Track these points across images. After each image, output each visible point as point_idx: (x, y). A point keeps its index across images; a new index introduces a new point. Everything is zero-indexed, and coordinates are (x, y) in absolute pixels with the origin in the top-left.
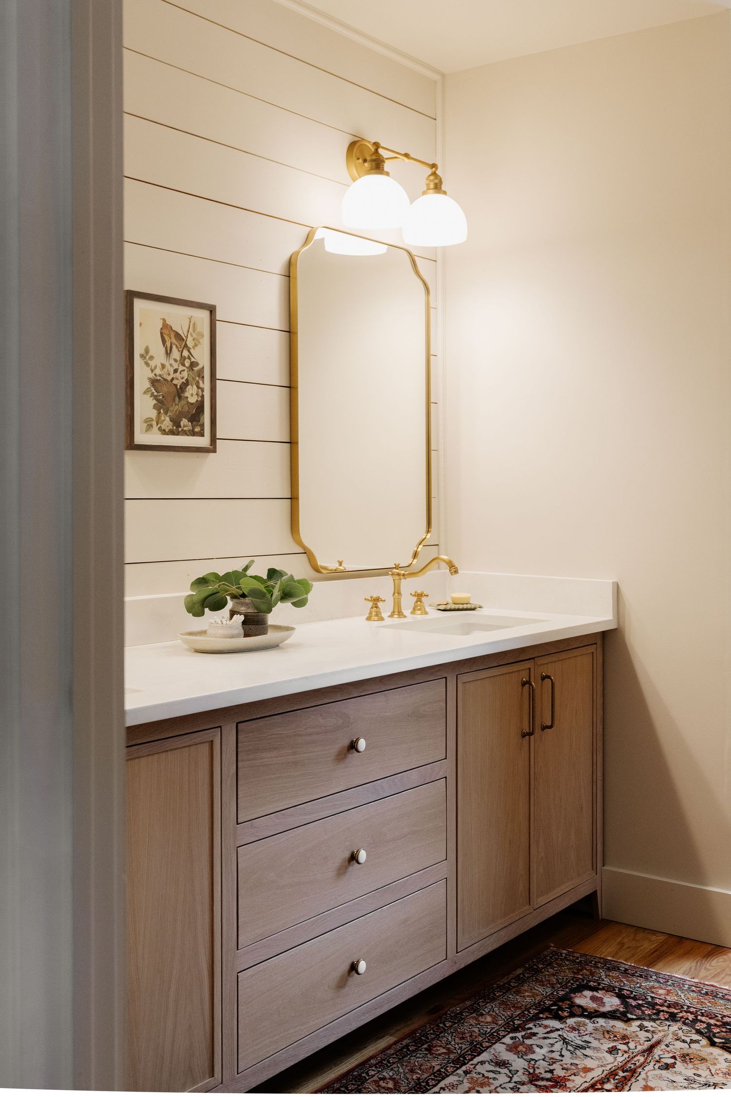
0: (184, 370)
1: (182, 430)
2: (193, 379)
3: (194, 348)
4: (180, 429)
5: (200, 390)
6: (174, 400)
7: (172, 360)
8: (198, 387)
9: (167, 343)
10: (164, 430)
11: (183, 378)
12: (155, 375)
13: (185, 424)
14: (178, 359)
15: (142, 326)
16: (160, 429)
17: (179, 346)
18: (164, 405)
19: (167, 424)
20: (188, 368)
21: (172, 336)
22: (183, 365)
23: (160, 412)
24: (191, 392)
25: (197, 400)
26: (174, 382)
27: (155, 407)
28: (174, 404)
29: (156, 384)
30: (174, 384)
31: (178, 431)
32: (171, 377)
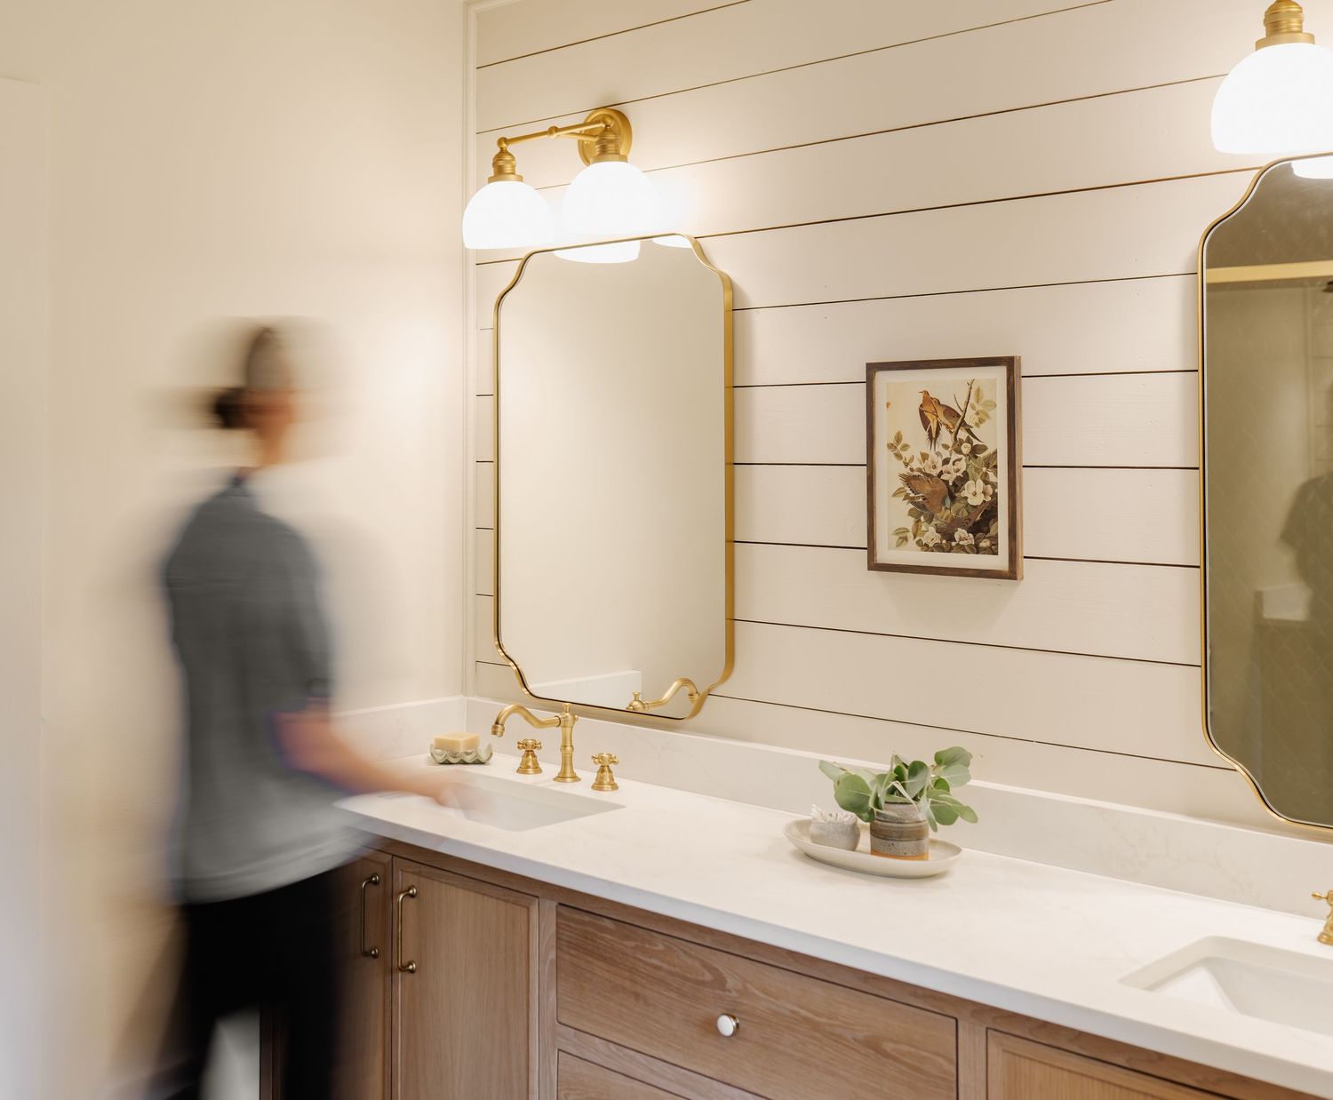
0: (959, 460)
1: (958, 544)
2: (976, 469)
3: (977, 425)
4: (954, 544)
5: (989, 486)
6: (943, 503)
7: (941, 446)
8: (986, 482)
9: (931, 424)
10: (926, 545)
11: (958, 471)
12: (912, 470)
13: (963, 536)
14: (950, 444)
15: (890, 408)
16: (919, 543)
17: (951, 426)
18: (926, 510)
19: (932, 537)
20: (968, 455)
21: (940, 413)
22: (959, 452)
23: (920, 520)
24: (972, 489)
25: (984, 501)
26: (944, 477)
27: (911, 513)
28: (943, 508)
29: (912, 482)
30: (943, 480)
31: (950, 544)
32: (938, 471)
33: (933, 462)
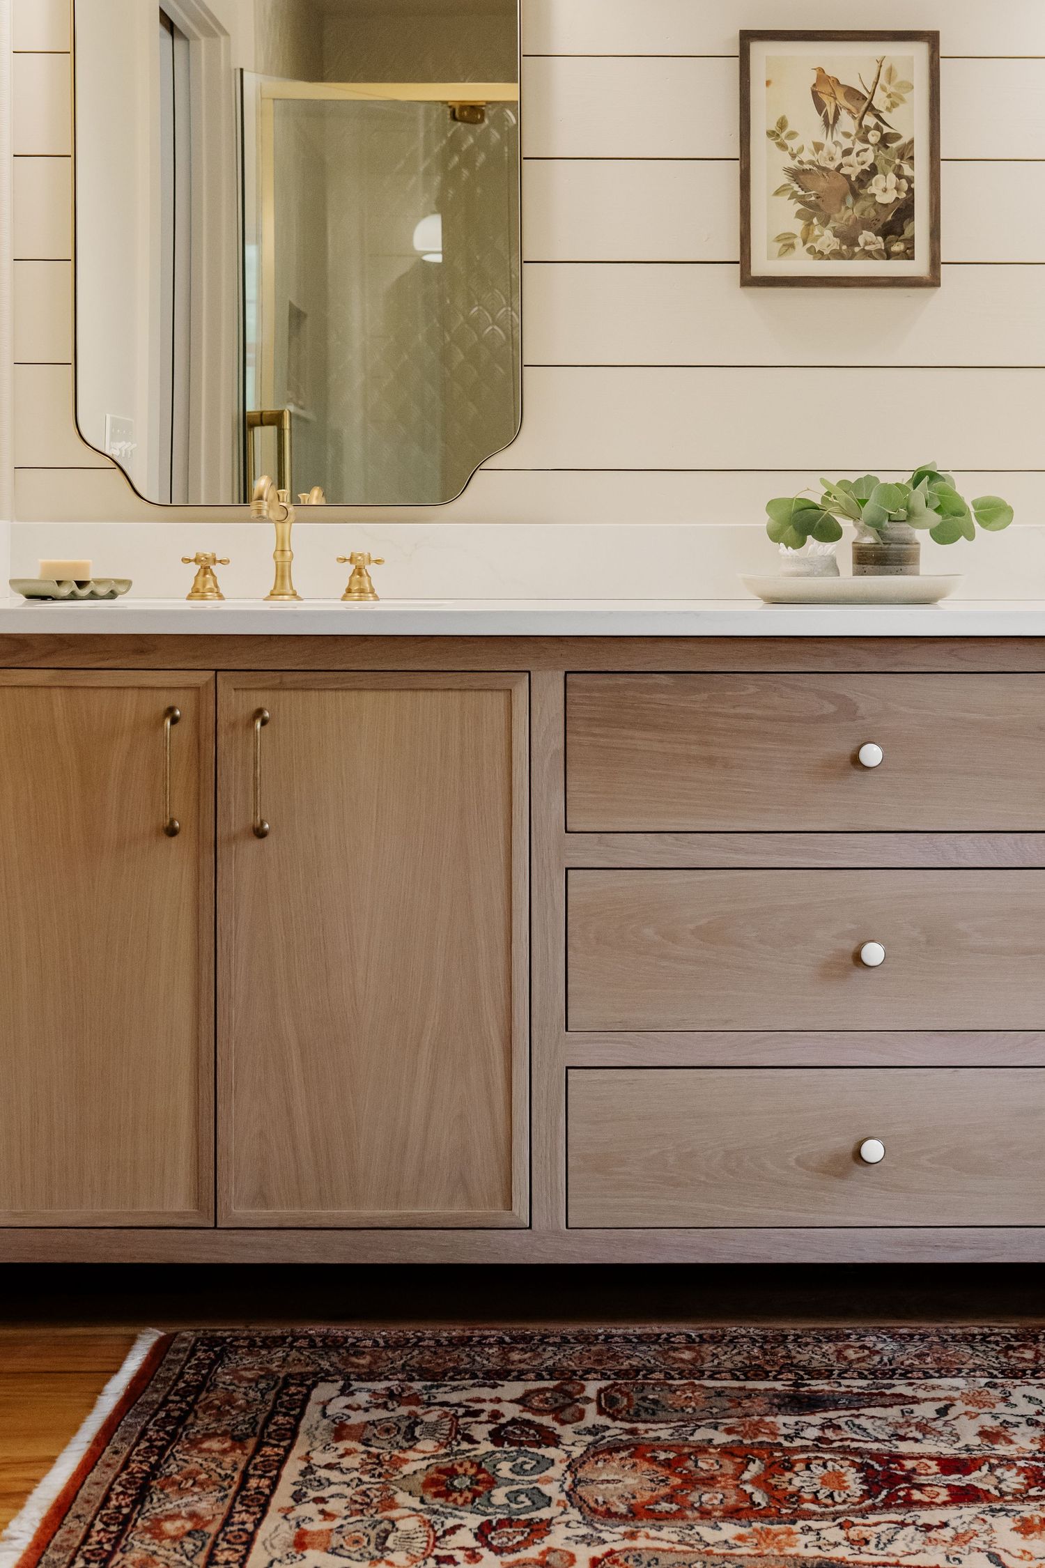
0: (865, 150)
1: (864, 249)
2: (888, 162)
3: (888, 109)
4: (857, 249)
5: (904, 181)
6: (843, 201)
7: (840, 134)
8: (900, 176)
9: (828, 107)
10: (821, 253)
11: (863, 163)
12: (801, 162)
13: (869, 239)
14: (853, 131)
15: (771, 86)
16: (811, 251)
17: (854, 110)
18: (821, 210)
19: (828, 242)
20: (876, 144)
21: (840, 94)
22: (866, 141)
23: (812, 223)
24: (882, 185)
25: (897, 198)
26: (844, 171)
27: (799, 215)
28: (843, 208)
29: (801, 177)
30: (844, 175)
31: (854, 252)
32: (836, 164)
33: (829, 153)
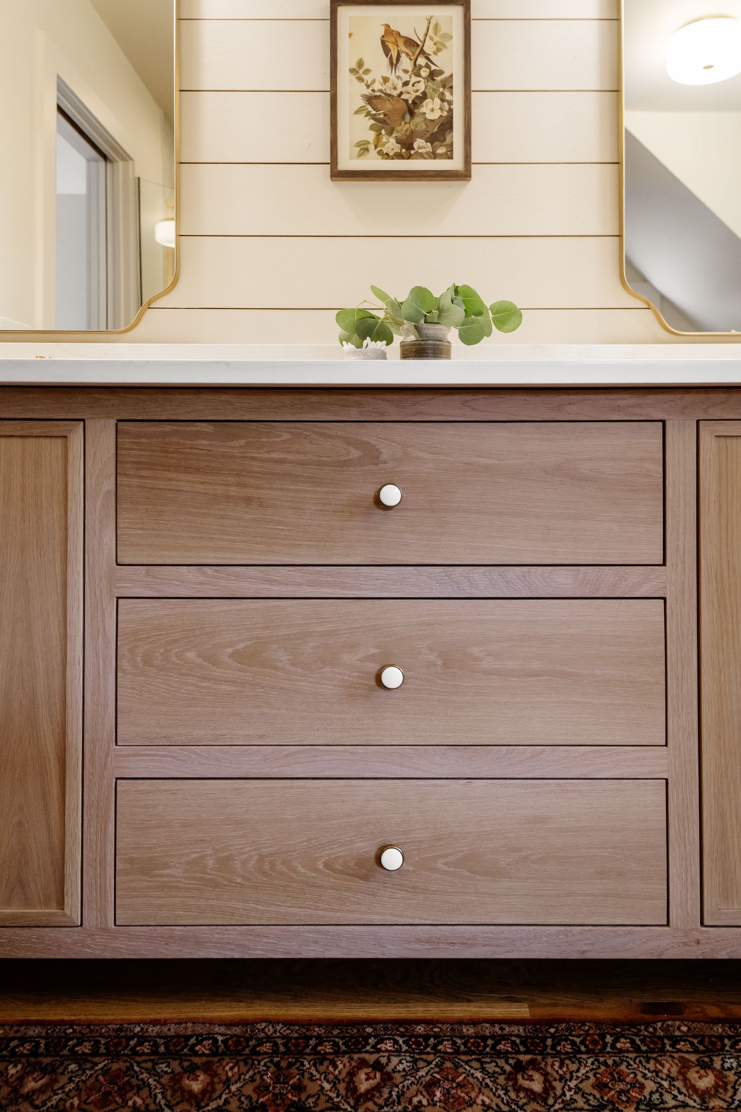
0: (419, 82)
1: (417, 152)
2: (434, 90)
3: (435, 53)
4: (412, 152)
5: (446, 104)
6: (403, 118)
7: (401, 71)
8: (443, 100)
9: (392, 52)
10: (387, 154)
11: (417, 91)
12: (373, 91)
13: (421, 145)
14: (410, 69)
15: (352, 37)
16: (380, 153)
17: (410, 54)
18: (388, 124)
19: (392, 147)
20: (426, 78)
21: (401, 43)
22: (419, 75)
23: (380, 134)
24: (430, 106)
25: (441, 116)
26: (404, 97)
27: (372, 128)
28: (403, 123)
29: (374, 101)
30: (403, 100)
31: (410, 153)
32: (398, 92)
33: (393, 84)
